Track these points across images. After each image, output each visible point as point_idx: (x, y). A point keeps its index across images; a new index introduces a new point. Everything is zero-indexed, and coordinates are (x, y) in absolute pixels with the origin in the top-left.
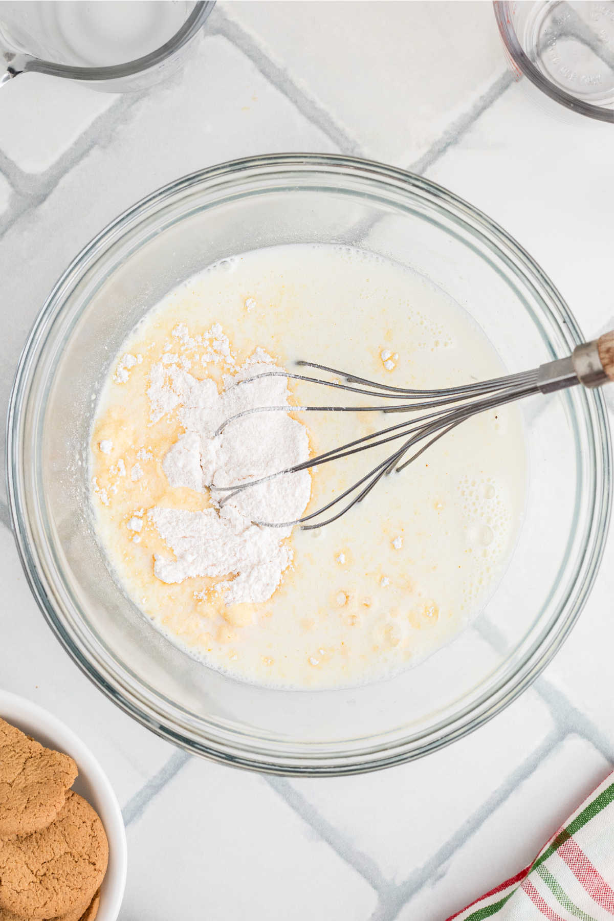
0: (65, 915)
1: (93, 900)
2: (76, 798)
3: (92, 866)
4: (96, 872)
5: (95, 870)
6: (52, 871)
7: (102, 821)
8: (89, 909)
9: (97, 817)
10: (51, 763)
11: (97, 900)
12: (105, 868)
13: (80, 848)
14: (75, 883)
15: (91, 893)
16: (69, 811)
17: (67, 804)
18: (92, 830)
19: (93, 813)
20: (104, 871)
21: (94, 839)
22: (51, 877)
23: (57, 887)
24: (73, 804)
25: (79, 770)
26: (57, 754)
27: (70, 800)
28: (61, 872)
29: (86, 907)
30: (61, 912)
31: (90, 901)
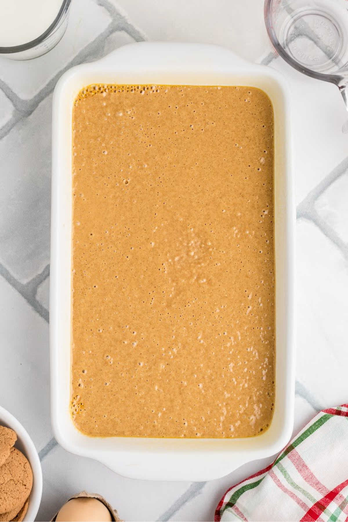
0: (11, 512)
1: (25, 503)
2: (16, 451)
3: (24, 486)
4: (26, 490)
5: (26, 488)
6: (3, 489)
7: (30, 464)
8: (23, 509)
9: (27, 461)
10: (3, 433)
11: (27, 504)
12: (31, 487)
13: (18, 477)
14: (15, 495)
15: (24, 500)
16: (12, 458)
17: (12, 454)
18: (24, 467)
19: (26, 459)
20: (30, 489)
21: (26, 472)
22: (3, 492)
23: (6, 497)
24: (14, 454)
25: (18, 437)
26: (6, 429)
27: (13, 452)
28: (8, 490)
29: (22, 507)
30: (8, 510)
31: (23, 504)
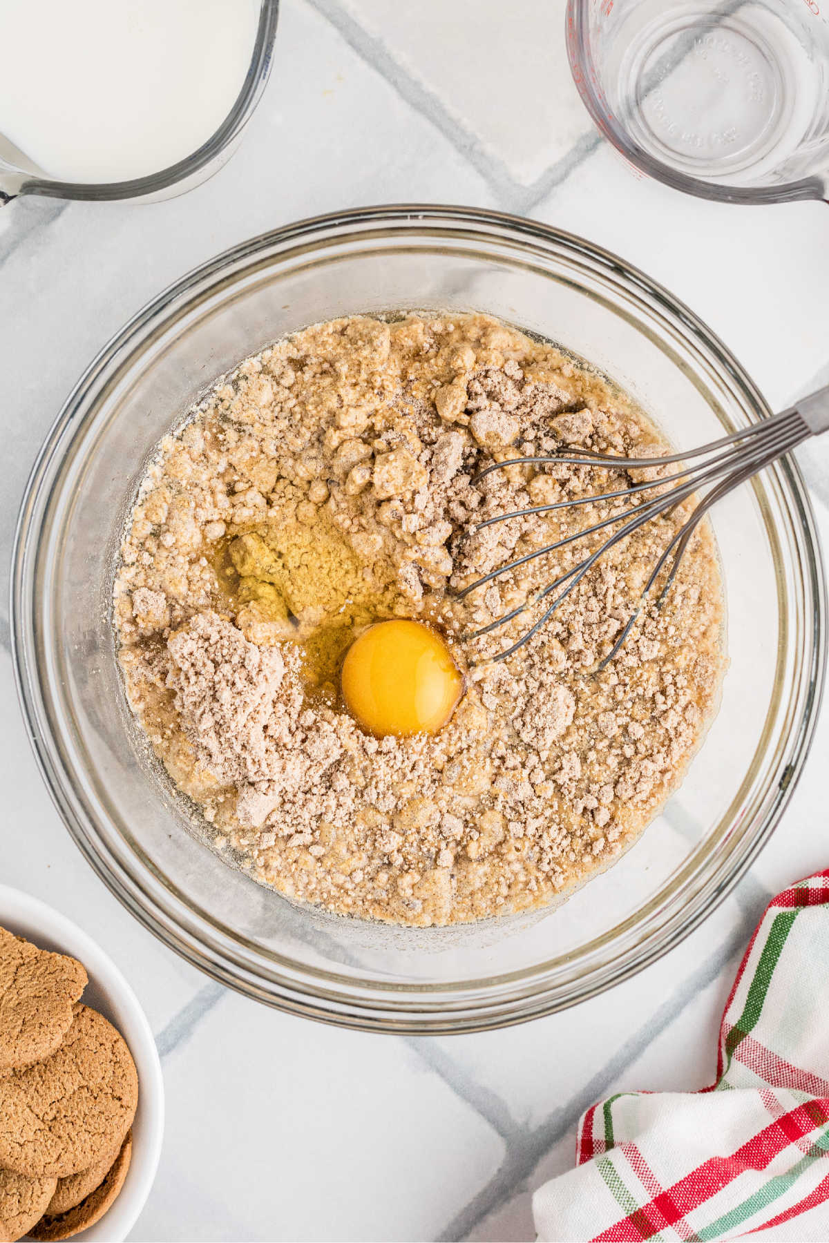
0: (88, 1170)
1: (123, 1147)
2: (88, 1012)
3: (116, 1101)
4: (123, 1110)
5: (122, 1106)
6: (64, 1113)
7: (127, 1043)
8: (119, 1160)
9: (117, 1036)
10: (51, 969)
11: (129, 1146)
12: (135, 1102)
13: (99, 1080)
14: (97, 1125)
15: (119, 1137)
16: (80, 1031)
17: (77, 1022)
18: (113, 1053)
19: (114, 1031)
20: (134, 1109)
21: (117, 1065)
22: (64, 1121)
23: (73, 1134)
24: (85, 1022)
25: (89, 976)
26: (58, 957)
27: (80, 1016)
28: (76, 1113)
29: (115, 1158)
30: (81, 1167)
31: (118, 1149)
